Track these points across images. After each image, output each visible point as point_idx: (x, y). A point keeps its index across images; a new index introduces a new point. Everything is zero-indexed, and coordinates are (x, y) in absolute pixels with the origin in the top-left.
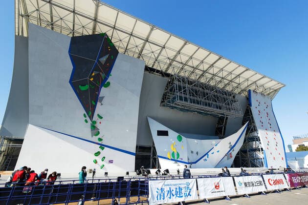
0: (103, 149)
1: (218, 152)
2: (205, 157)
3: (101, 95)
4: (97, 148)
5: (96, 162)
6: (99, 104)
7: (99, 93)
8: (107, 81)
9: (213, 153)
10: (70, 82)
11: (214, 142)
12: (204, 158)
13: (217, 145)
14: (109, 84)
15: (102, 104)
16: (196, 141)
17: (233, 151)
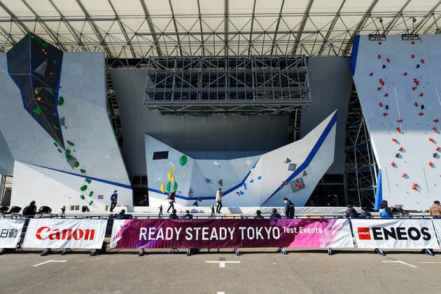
0: (89, 182)
1: (260, 178)
2: (241, 189)
3: (60, 117)
4: (82, 181)
5: (83, 198)
6: (63, 128)
7: (57, 114)
8: (59, 96)
9: (252, 181)
10: (25, 108)
11: (248, 161)
12: (238, 190)
13: (254, 167)
14: (62, 100)
15: (66, 128)
16: (216, 162)
17: (305, 174)
